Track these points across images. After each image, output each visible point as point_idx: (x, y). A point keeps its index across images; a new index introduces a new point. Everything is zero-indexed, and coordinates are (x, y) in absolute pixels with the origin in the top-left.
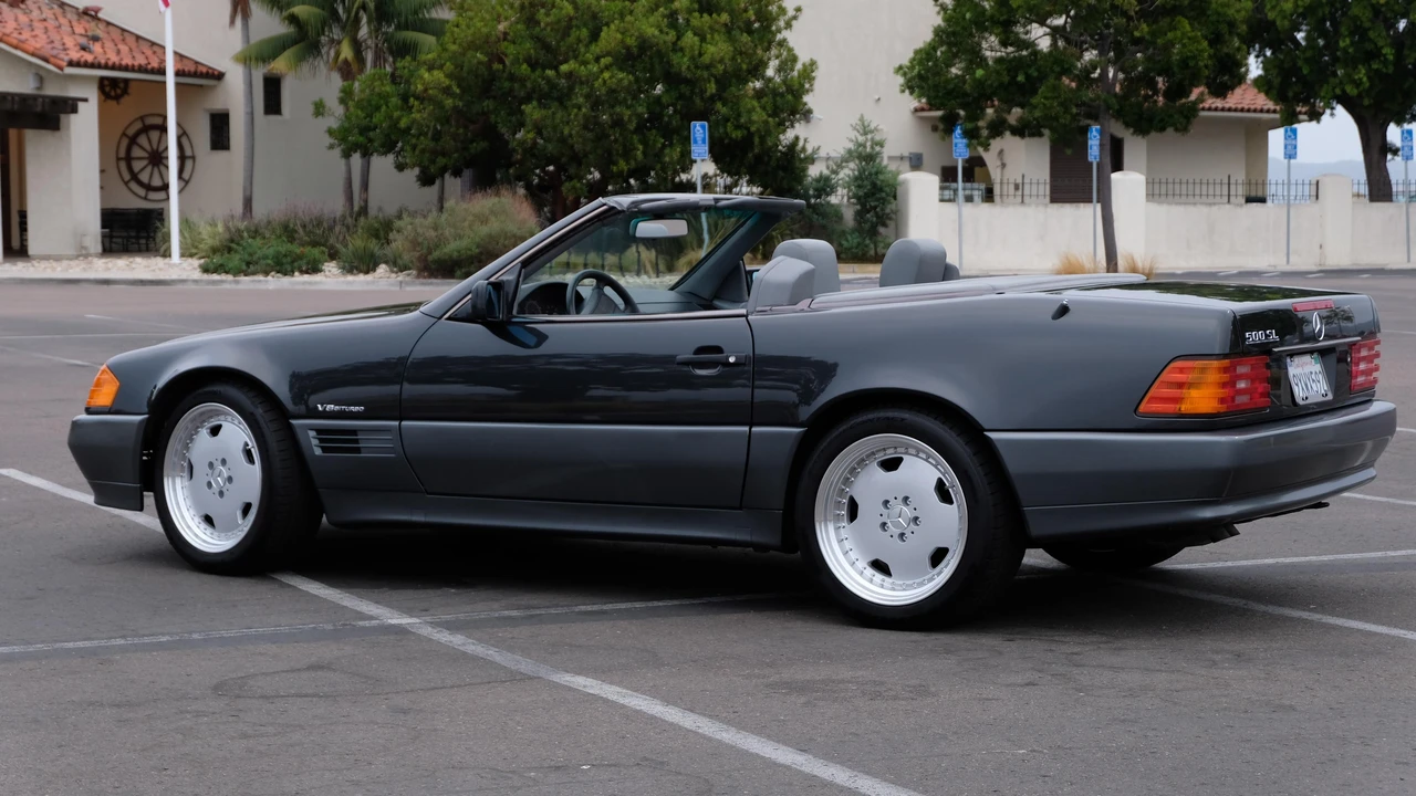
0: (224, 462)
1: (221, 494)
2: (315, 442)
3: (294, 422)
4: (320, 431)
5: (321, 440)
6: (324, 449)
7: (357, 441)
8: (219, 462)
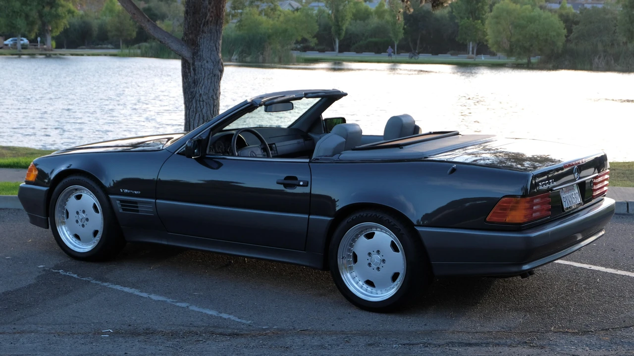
0: (84, 212)
1: (83, 226)
2: (119, 206)
3: (111, 197)
4: (122, 201)
5: (122, 205)
6: (124, 210)
7: (137, 207)
8: (81, 212)
